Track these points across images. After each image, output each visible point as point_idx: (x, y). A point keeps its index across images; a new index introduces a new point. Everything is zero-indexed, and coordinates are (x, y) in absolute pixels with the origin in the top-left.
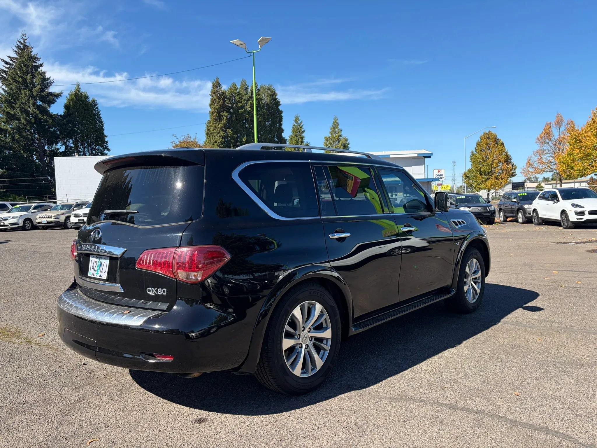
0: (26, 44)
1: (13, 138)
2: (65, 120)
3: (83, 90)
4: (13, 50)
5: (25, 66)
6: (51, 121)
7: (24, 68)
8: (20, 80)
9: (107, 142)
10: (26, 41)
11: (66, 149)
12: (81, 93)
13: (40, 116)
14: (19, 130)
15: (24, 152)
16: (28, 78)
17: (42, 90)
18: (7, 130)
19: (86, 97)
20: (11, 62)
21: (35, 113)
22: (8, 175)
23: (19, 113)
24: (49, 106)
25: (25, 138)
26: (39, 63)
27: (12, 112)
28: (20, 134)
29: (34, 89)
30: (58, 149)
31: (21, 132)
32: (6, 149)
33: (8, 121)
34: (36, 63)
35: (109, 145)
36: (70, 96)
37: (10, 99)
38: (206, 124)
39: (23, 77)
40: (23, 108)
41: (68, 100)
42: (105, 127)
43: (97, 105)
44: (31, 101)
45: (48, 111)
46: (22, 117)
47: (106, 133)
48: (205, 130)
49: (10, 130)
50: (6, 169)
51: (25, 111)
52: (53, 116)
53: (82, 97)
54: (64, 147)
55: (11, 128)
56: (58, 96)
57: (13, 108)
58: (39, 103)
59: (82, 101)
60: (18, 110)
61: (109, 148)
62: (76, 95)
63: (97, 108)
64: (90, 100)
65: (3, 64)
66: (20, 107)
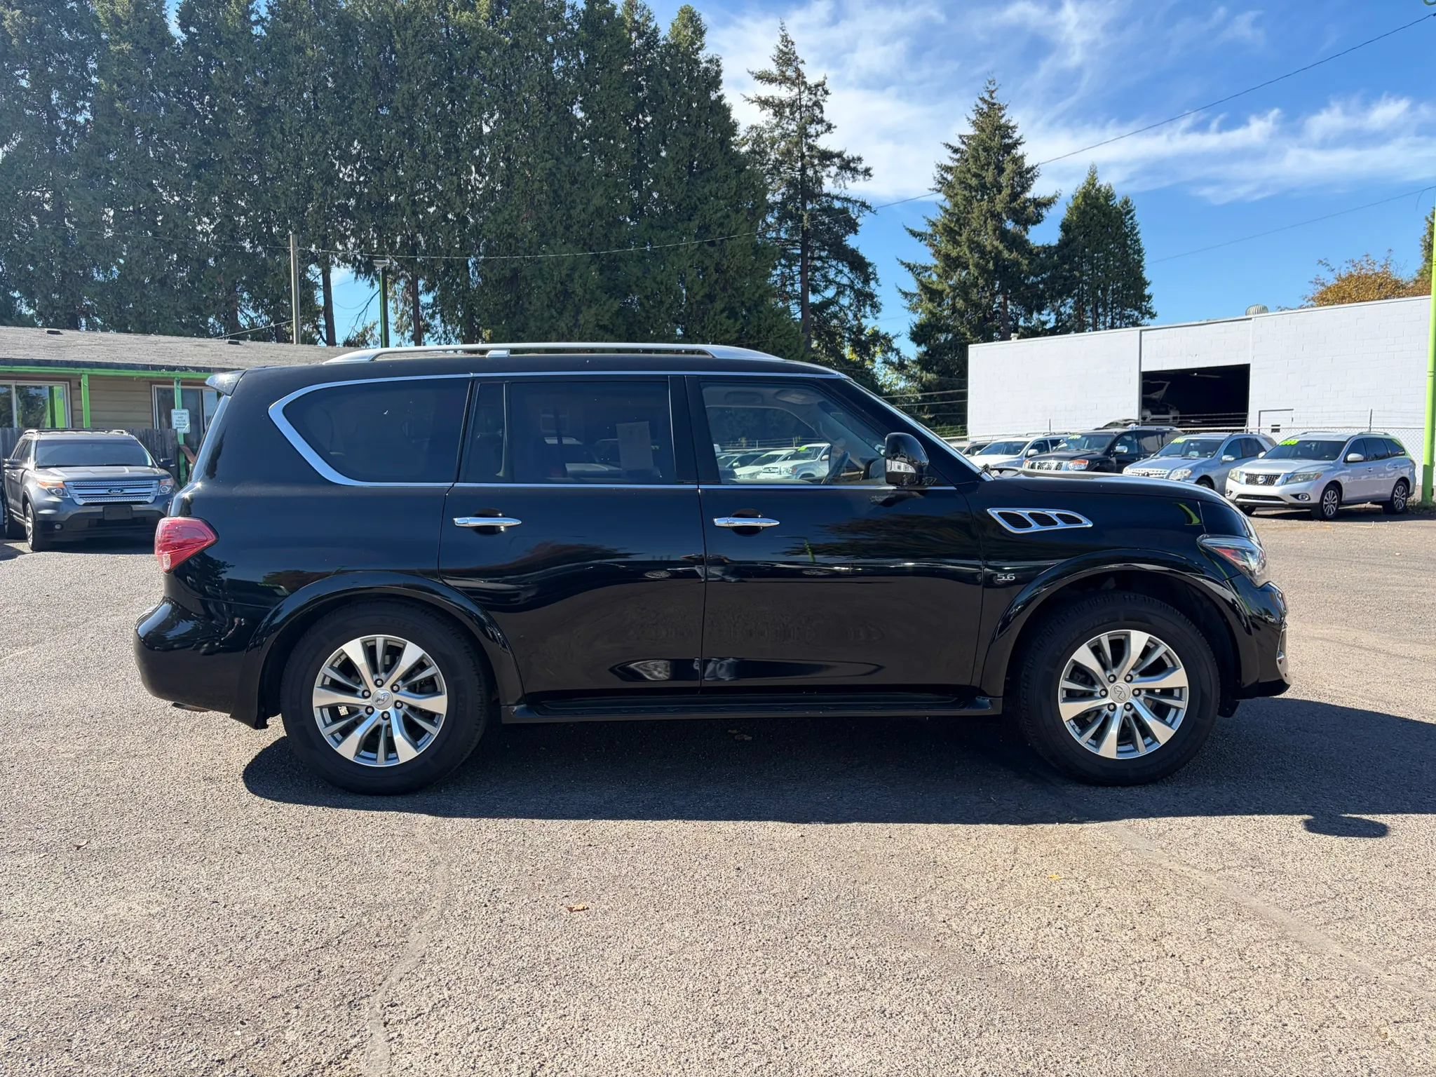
0: (994, 101)
1: (954, 309)
2: (1056, 258)
3: (1103, 182)
4: (969, 119)
5: (985, 150)
6: (1027, 262)
7: (983, 155)
8: (974, 182)
9: (1150, 297)
10: (994, 95)
11: (1057, 321)
12: (1099, 190)
13: (1006, 254)
14: (963, 289)
15: (971, 335)
16: (989, 176)
17: (1014, 196)
18: (943, 291)
19: (1109, 196)
20: (963, 147)
21: (997, 248)
22: (940, 383)
23: (967, 252)
24: (1026, 229)
25: (977, 306)
26: (1016, 136)
27: (954, 254)
28: (967, 300)
29: (998, 196)
30: (1044, 323)
31: (967, 294)
32: (940, 331)
33: (946, 271)
34: (1011, 137)
35: (1155, 305)
36: (1075, 198)
37: (952, 225)
38: (1427, 219)
39: (980, 175)
40: (974, 242)
41: (1071, 210)
42: (1146, 262)
43: (1132, 211)
44: (991, 224)
45: (1027, 241)
46: (971, 261)
47: (1146, 275)
48: (1421, 236)
49: (948, 290)
50: (937, 373)
51: (976, 247)
52: (1035, 251)
53: (1098, 199)
54: (1053, 317)
55: (950, 286)
56: (1048, 203)
57: (957, 243)
58: (1010, 225)
59: (1097, 208)
60: (965, 249)
61: (1153, 311)
62: (1086, 195)
63: (1132, 218)
64: (1118, 202)
65: (949, 152)
66: (968, 240)
